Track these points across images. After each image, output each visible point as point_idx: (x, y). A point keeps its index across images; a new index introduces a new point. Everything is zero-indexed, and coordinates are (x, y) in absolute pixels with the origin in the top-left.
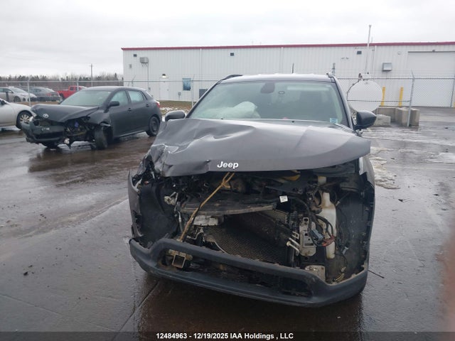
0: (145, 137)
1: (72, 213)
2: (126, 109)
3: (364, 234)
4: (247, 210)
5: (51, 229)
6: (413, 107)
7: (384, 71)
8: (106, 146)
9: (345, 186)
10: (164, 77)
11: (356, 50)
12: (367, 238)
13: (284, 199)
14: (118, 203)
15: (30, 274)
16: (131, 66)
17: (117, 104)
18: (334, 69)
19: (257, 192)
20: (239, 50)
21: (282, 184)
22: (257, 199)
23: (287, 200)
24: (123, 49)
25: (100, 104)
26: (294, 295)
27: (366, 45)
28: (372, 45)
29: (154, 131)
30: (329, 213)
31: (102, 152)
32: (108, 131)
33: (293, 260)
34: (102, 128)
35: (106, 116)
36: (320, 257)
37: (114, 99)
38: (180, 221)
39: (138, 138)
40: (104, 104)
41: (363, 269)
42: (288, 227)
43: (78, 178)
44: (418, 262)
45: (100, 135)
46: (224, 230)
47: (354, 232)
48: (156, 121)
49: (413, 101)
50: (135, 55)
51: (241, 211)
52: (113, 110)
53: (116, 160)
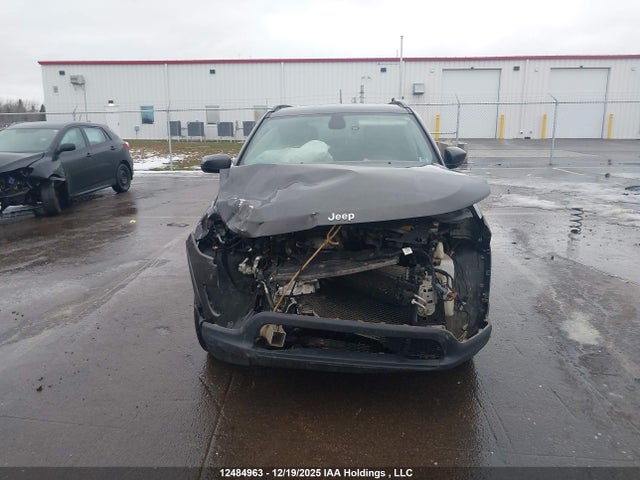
0: (110, 194)
1: (60, 306)
2: (84, 154)
3: (482, 285)
4: (364, 268)
5: (41, 330)
6: (460, 140)
7: (415, 94)
8: (60, 210)
9: (456, 234)
10: (111, 105)
11: (377, 67)
12: (487, 288)
13: (408, 251)
14: (123, 286)
15: (45, 388)
16: (56, 89)
17: (71, 148)
18: (362, 93)
19: (372, 247)
20: (222, 66)
21: (402, 235)
22: (372, 255)
23: (411, 252)
24: (40, 63)
25: (45, 148)
26: (423, 359)
27: (397, 60)
28: (406, 60)
29: (123, 185)
30: (447, 265)
31: (54, 218)
32: (61, 188)
33: (416, 319)
34: (53, 184)
35: (57, 165)
36: (439, 316)
37: (66, 140)
38: (267, 292)
39: (101, 196)
40: (51, 148)
41: (486, 323)
42: (413, 282)
43: (41, 258)
44: (519, 317)
45: (49, 193)
46: (324, 297)
47: (471, 285)
48: (125, 170)
49: (459, 133)
50: (62, 73)
51: (357, 270)
52: (65, 157)
53: (86, 229)
